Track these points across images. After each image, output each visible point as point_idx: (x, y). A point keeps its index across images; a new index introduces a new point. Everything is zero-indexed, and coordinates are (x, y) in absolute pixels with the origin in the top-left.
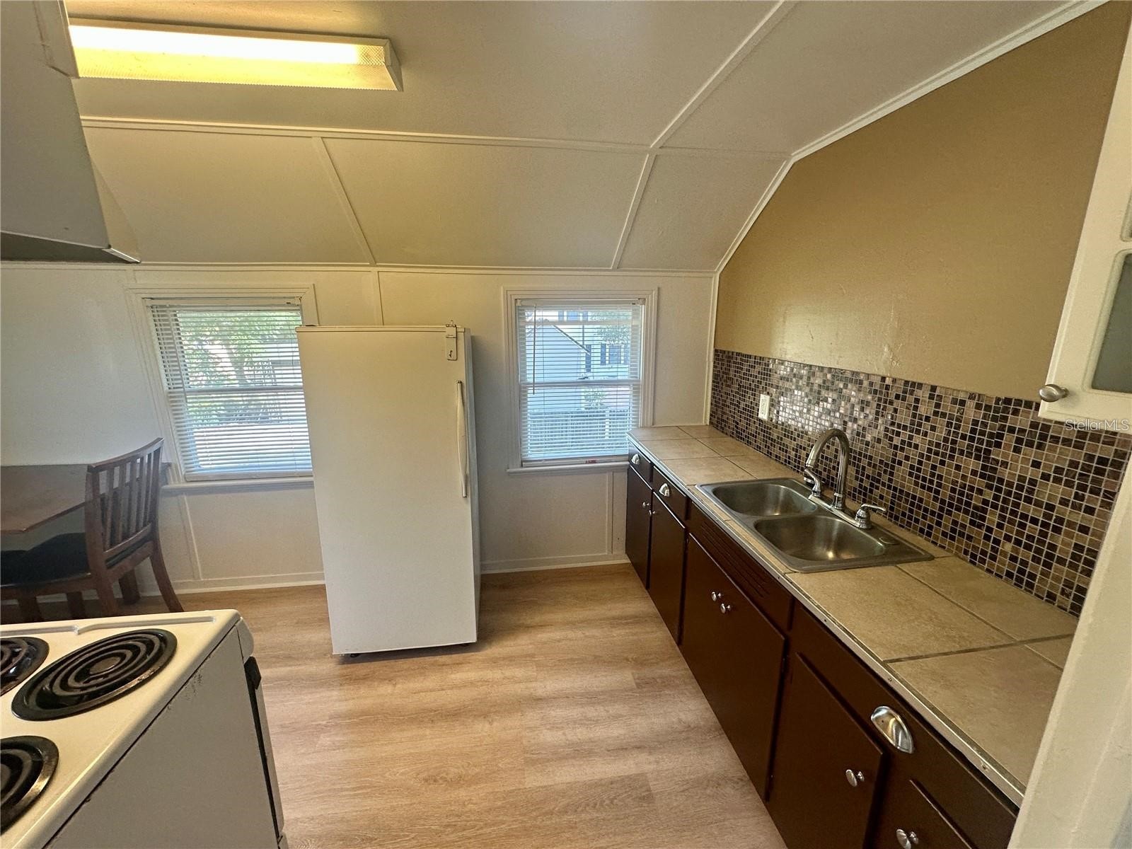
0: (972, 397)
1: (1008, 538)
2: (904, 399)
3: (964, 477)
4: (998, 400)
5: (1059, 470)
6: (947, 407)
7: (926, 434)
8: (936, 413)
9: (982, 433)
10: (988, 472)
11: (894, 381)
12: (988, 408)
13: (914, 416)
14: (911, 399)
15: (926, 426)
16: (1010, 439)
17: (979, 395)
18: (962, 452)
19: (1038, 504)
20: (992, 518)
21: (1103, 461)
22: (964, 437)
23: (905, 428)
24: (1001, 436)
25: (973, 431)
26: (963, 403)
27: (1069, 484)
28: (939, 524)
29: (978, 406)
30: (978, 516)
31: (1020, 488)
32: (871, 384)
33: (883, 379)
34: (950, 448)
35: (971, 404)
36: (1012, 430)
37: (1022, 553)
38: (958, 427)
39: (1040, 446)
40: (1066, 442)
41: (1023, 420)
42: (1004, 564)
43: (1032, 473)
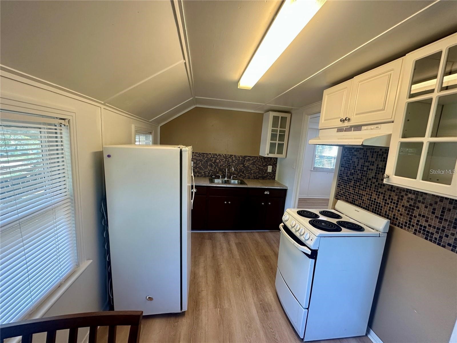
0: (241, 156)
1: (247, 174)
2: (230, 158)
4: (244, 156)
5: (251, 163)
6: (237, 158)
8: (236, 159)
10: (244, 166)
11: (228, 155)
13: (232, 160)
14: (231, 157)
15: (234, 161)
16: (246, 161)
20: (245, 171)
21: (255, 161)
23: (231, 162)
25: (241, 161)
26: (239, 157)
27: (252, 165)
29: (242, 157)
30: (243, 173)
32: (223, 156)
33: (226, 155)
34: (238, 164)
35: (241, 157)
37: (249, 175)
39: (249, 161)
40: (251, 160)
41: (247, 158)
42: (247, 177)
43: (249, 165)
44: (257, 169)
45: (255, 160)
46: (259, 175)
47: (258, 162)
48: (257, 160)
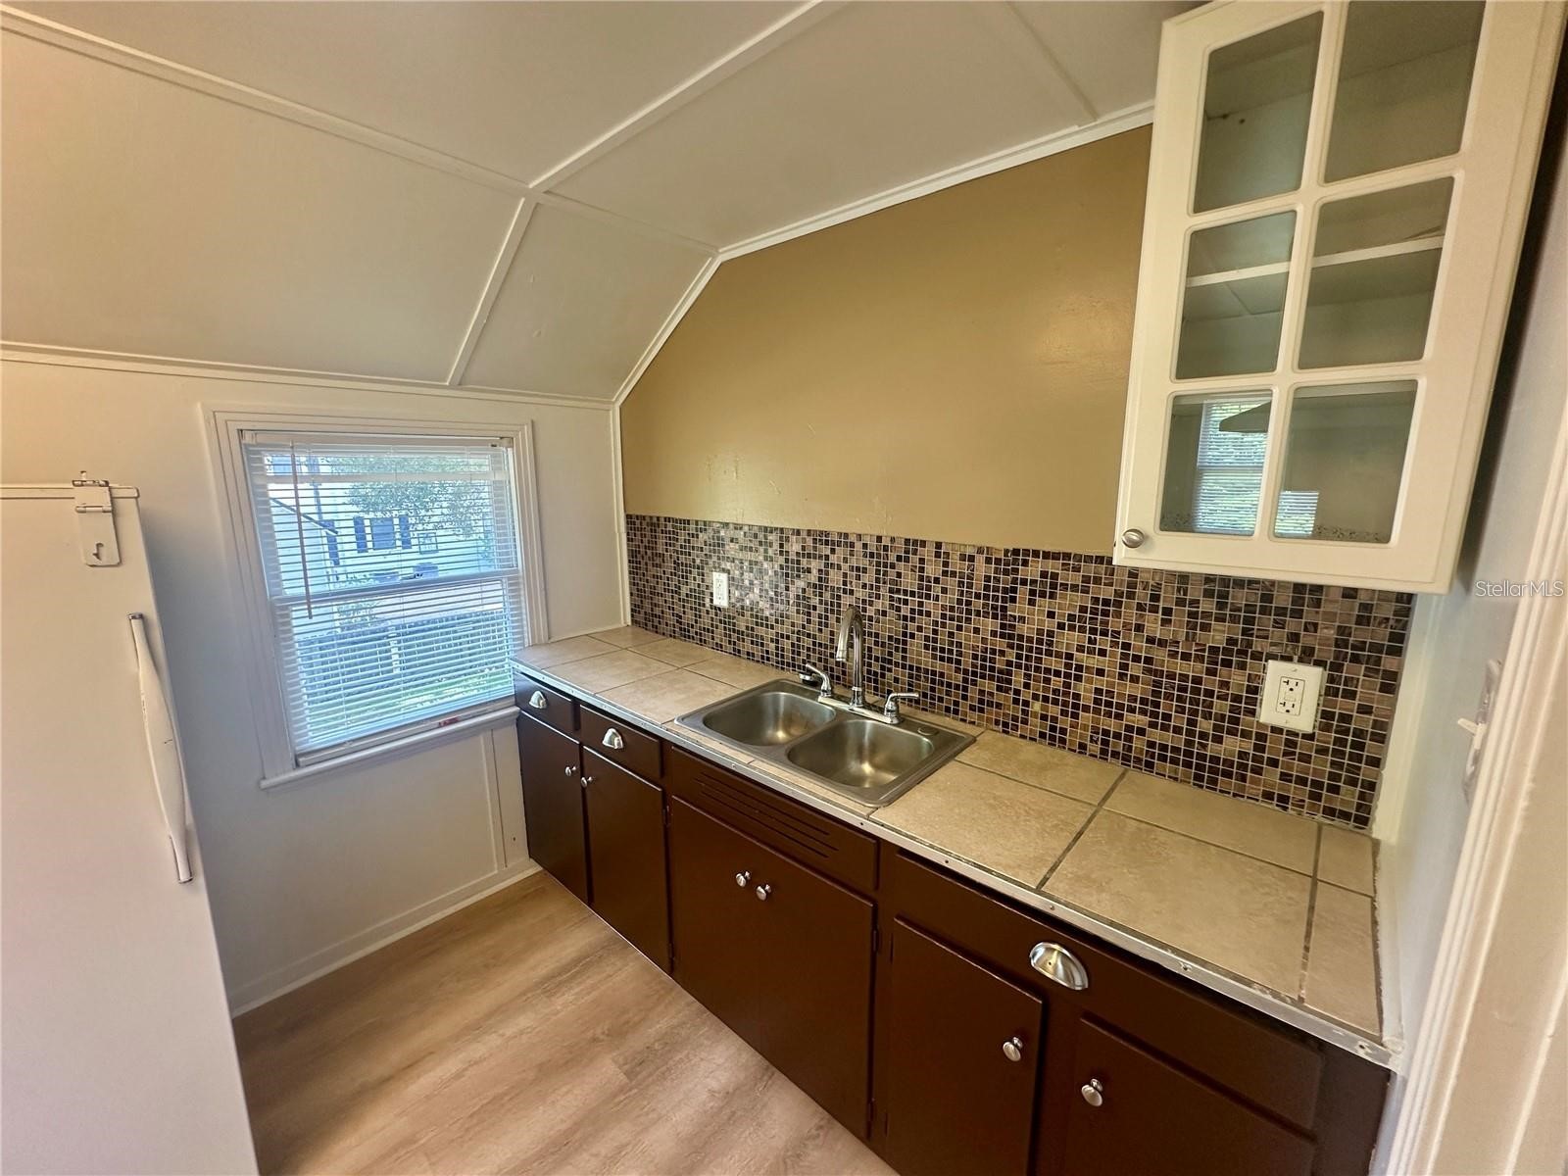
0: (980, 551)
1: (1035, 697)
2: (907, 560)
3: (984, 640)
4: (1007, 551)
5: (1071, 617)
6: (956, 564)
7: (937, 598)
8: (945, 573)
9: (996, 589)
10: (1007, 632)
11: (893, 540)
12: (998, 561)
13: (921, 578)
14: (915, 559)
15: (936, 590)
16: (1023, 593)
17: (988, 548)
18: (978, 613)
19: (1059, 655)
20: (1018, 679)
21: (1106, 602)
22: (978, 596)
23: (913, 594)
24: (1014, 590)
25: (987, 588)
26: (972, 558)
27: (1082, 630)
28: (965, 698)
29: (988, 561)
30: (1004, 681)
31: (1040, 642)
32: (865, 546)
33: (879, 539)
34: (962, 612)
35: (980, 559)
36: (1024, 582)
37: (1054, 710)
38: (970, 586)
39: (1052, 596)
40: (1075, 588)
41: (1033, 570)
42: (1035, 725)
43: (1049, 625)
44: (1135, 679)
45: (1106, 593)
46: (1156, 735)
47: (1140, 607)
48: (1131, 595)
